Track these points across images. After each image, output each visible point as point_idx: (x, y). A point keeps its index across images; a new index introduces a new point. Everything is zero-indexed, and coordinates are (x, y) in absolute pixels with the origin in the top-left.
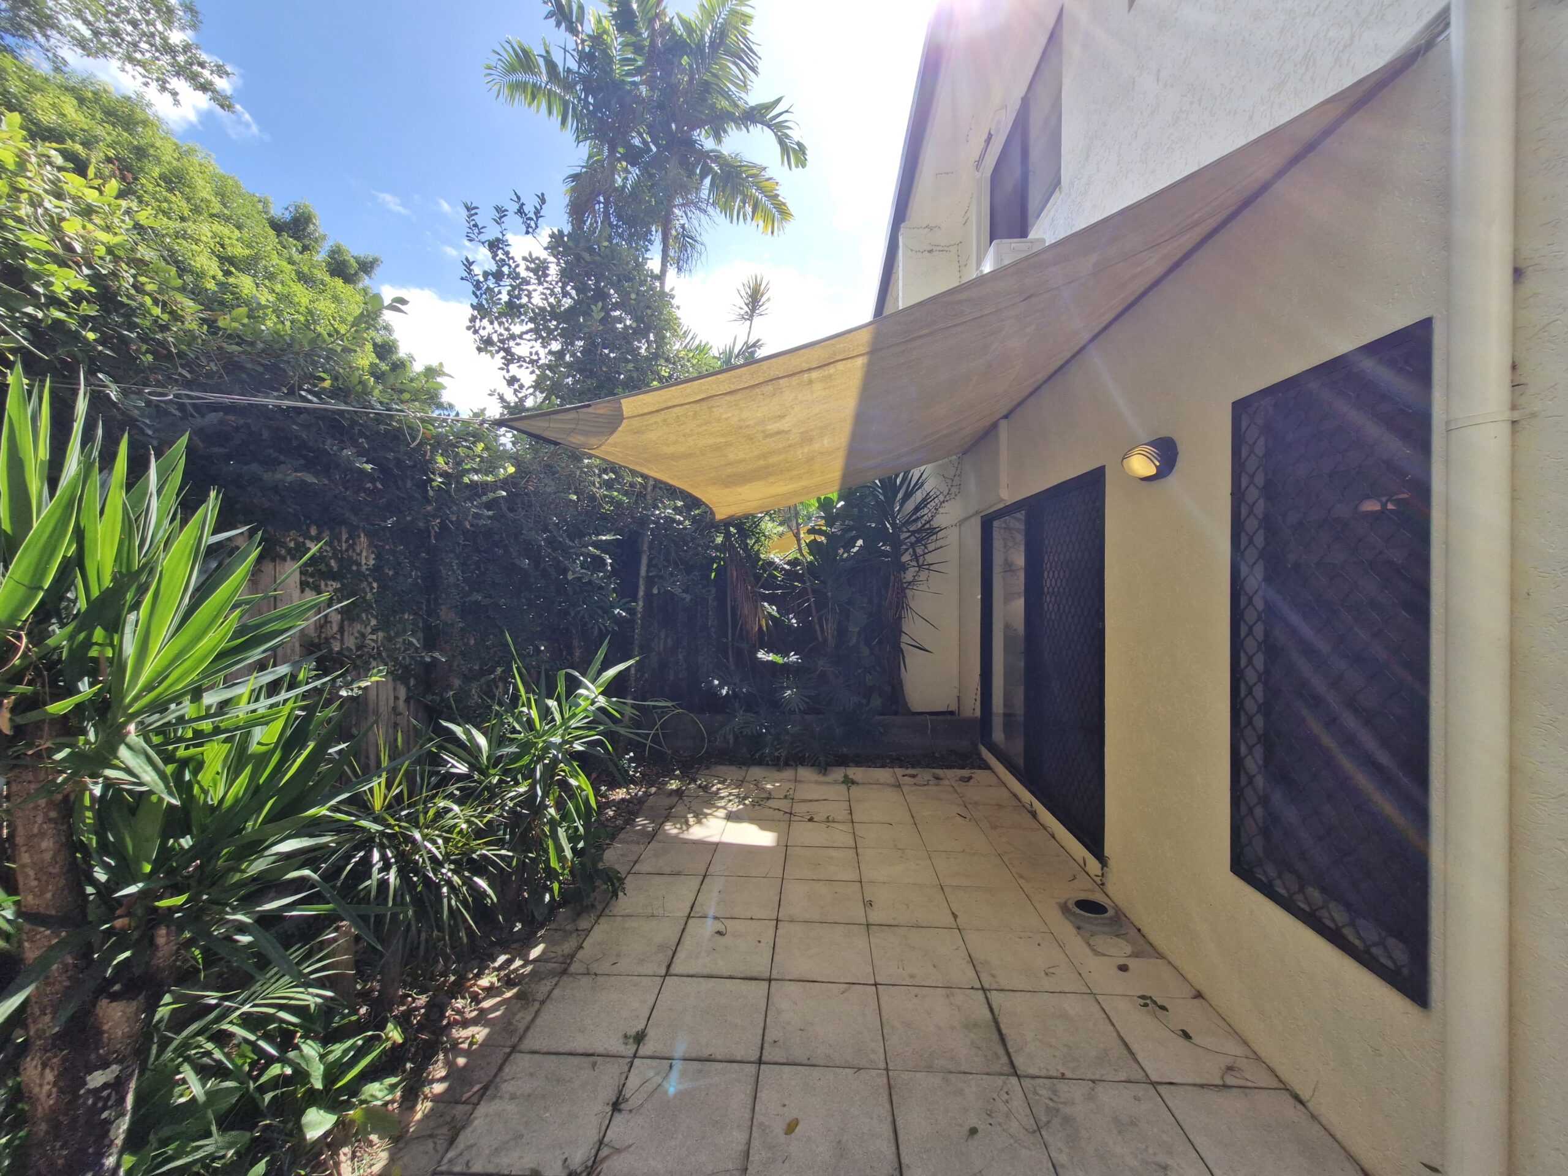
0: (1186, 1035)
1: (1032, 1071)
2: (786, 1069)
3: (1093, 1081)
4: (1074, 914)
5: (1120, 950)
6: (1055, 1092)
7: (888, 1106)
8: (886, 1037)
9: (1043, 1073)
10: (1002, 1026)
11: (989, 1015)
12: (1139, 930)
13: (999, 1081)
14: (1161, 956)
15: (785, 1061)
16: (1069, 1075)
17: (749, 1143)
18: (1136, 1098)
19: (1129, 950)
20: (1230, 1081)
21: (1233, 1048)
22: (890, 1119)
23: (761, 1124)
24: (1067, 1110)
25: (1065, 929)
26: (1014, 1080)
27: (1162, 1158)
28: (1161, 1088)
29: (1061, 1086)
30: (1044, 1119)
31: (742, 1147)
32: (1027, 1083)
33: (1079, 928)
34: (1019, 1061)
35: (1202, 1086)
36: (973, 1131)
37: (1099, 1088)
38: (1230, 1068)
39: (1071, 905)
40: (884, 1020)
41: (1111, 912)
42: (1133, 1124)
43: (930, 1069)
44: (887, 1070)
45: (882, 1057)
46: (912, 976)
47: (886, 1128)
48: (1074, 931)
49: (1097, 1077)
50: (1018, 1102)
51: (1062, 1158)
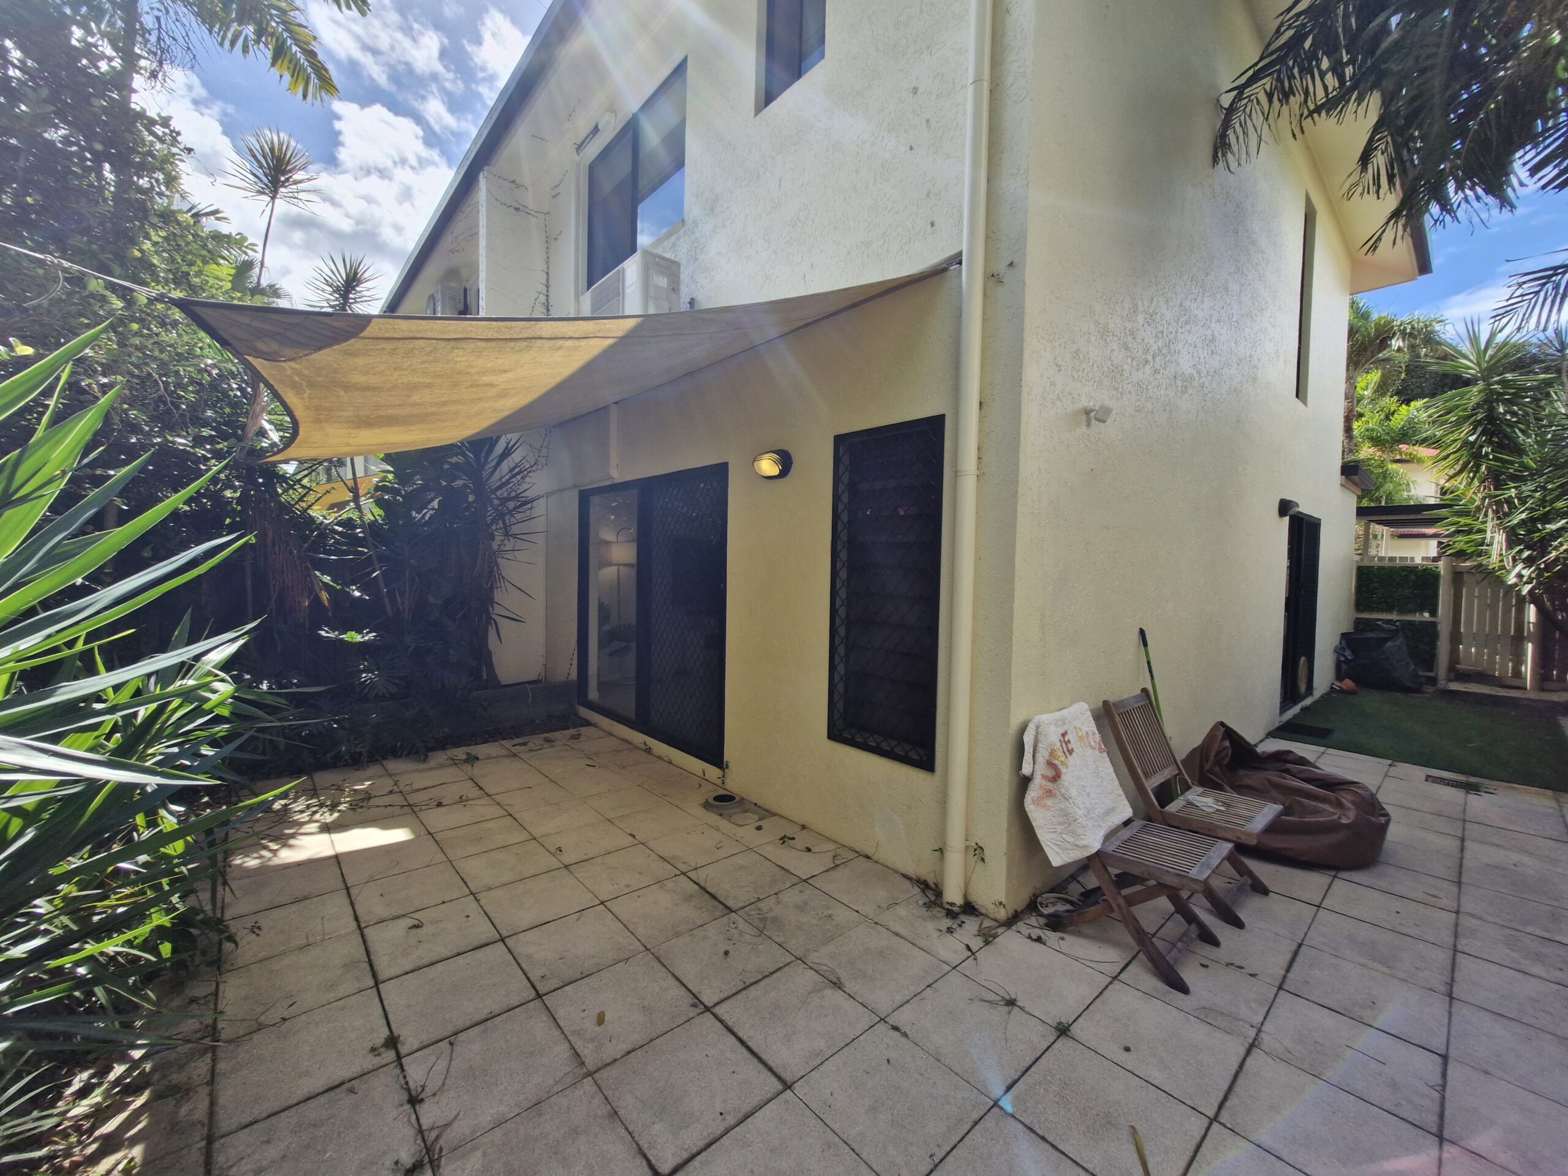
0: (809, 850)
1: (741, 904)
2: (567, 988)
3: (776, 894)
4: (716, 806)
5: (752, 819)
6: (760, 909)
7: (664, 969)
8: (634, 932)
9: (748, 903)
10: (709, 889)
11: (696, 887)
12: (756, 804)
13: (725, 919)
14: (774, 814)
15: (562, 984)
16: (761, 897)
17: (572, 1048)
18: (801, 892)
19: (756, 817)
20: (838, 862)
21: (831, 846)
22: (670, 975)
23: (574, 1032)
24: (771, 915)
25: (712, 818)
26: (733, 914)
27: (827, 913)
28: (810, 881)
29: (761, 905)
30: (761, 926)
31: (569, 1053)
32: (740, 912)
33: (721, 815)
34: (730, 903)
35: (827, 871)
36: (726, 953)
37: (781, 896)
38: (835, 857)
39: (711, 801)
40: (625, 922)
41: (737, 799)
42: (806, 904)
43: (677, 935)
44: (647, 949)
45: (639, 944)
46: (627, 886)
47: (672, 982)
48: (719, 818)
49: (776, 891)
50: (742, 925)
51: (780, 940)
